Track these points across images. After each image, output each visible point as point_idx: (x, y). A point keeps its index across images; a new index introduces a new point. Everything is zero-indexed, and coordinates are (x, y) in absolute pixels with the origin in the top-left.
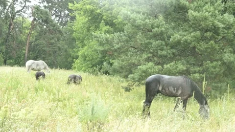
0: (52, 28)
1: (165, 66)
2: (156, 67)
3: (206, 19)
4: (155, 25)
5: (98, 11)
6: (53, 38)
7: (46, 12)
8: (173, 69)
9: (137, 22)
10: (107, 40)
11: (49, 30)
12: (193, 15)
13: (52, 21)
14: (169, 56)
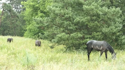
0: (13, 14)
1: (71, 35)
2: (66, 35)
3: (93, 9)
4: (66, 13)
5: (37, 5)
6: (14, 20)
7: (10, 6)
8: (75, 36)
9: (56, 12)
10: (40, 21)
11: (12, 15)
12: (86, 8)
13: (13, 11)
14: (74, 30)
